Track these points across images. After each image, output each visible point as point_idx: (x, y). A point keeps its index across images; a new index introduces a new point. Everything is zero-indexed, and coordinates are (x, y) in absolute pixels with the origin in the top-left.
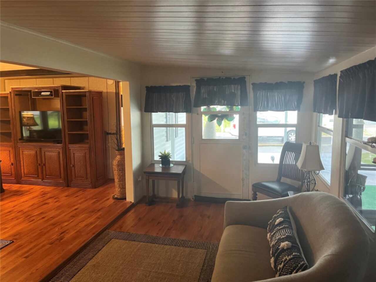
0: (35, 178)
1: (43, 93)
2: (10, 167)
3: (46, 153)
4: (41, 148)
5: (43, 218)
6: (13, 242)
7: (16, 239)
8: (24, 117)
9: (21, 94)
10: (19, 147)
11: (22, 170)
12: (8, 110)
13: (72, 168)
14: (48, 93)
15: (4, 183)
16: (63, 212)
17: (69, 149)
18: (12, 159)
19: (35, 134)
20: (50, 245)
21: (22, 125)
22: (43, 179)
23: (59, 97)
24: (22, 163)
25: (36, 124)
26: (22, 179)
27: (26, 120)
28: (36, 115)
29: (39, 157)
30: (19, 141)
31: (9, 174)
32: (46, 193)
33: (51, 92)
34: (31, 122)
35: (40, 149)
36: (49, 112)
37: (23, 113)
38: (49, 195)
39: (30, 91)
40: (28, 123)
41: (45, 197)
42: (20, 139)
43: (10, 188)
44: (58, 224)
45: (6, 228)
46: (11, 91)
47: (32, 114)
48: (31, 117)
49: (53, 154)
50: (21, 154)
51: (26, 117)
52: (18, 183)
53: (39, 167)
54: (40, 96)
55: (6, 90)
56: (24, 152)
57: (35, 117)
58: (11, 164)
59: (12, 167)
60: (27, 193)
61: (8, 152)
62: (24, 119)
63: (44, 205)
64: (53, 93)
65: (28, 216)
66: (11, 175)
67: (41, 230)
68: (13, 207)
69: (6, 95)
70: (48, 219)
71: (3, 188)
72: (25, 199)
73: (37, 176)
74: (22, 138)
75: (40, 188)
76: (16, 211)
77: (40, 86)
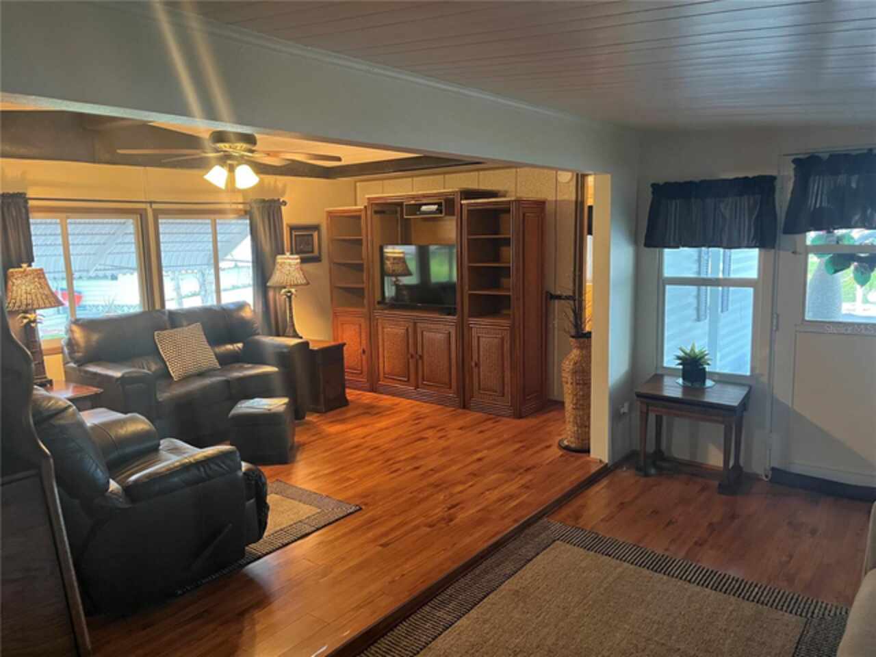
0: (403, 383)
1: (424, 208)
2: (359, 357)
3: (425, 333)
4: (416, 322)
5: (417, 468)
6: (361, 509)
7: (366, 504)
8: (388, 258)
9: (384, 210)
10: (377, 317)
11: (381, 366)
12: (359, 242)
13: (474, 369)
14: (434, 207)
15: (349, 388)
16: (453, 462)
17: (468, 327)
18: (364, 342)
19: (405, 292)
20: (428, 529)
21: (383, 274)
22: (417, 387)
23: (454, 215)
24: (381, 349)
25: (408, 273)
26: (380, 383)
27: (391, 263)
28: (408, 254)
29: (411, 341)
30: (377, 307)
31: (358, 370)
32: (422, 416)
33: (440, 204)
34: (399, 268)
35: (415, 324)
36: (432, 248)
37: (386, 250)
38: (427, 422)
39: (401, 204)
40: (394, 271)
41: (419, 425)
42: (379, 303)
43: (359, 399)
44: (444, 485)
45: (348, 479)
46: (366, 204)
47: (401, 251)
48: (400, 259)
49: (439, 336)
50: (379, 333)
51: (391, 257)
52: (373, 390)
53: (411, 360)
54: (418, 213)
55: (358, 202)
56: (385, 330)
57: (407, 257)
58: (361, 351)
59: (364, 357)
60: (388, 413)
61: (357, 326)
62: (388, 263)
63: (419, 442)
64: (443, 208)
65: (388, 460)
66: (361, 373)
67: (411, 493)
68: (364, 438)
69: (358, 214)
70: (426, 472)
71: (345, 398)
72: (384, 423)
73: (406, 379)
74: (383, 301)
75: (411, 405)
76: (367, 447)
77: (420, 193)
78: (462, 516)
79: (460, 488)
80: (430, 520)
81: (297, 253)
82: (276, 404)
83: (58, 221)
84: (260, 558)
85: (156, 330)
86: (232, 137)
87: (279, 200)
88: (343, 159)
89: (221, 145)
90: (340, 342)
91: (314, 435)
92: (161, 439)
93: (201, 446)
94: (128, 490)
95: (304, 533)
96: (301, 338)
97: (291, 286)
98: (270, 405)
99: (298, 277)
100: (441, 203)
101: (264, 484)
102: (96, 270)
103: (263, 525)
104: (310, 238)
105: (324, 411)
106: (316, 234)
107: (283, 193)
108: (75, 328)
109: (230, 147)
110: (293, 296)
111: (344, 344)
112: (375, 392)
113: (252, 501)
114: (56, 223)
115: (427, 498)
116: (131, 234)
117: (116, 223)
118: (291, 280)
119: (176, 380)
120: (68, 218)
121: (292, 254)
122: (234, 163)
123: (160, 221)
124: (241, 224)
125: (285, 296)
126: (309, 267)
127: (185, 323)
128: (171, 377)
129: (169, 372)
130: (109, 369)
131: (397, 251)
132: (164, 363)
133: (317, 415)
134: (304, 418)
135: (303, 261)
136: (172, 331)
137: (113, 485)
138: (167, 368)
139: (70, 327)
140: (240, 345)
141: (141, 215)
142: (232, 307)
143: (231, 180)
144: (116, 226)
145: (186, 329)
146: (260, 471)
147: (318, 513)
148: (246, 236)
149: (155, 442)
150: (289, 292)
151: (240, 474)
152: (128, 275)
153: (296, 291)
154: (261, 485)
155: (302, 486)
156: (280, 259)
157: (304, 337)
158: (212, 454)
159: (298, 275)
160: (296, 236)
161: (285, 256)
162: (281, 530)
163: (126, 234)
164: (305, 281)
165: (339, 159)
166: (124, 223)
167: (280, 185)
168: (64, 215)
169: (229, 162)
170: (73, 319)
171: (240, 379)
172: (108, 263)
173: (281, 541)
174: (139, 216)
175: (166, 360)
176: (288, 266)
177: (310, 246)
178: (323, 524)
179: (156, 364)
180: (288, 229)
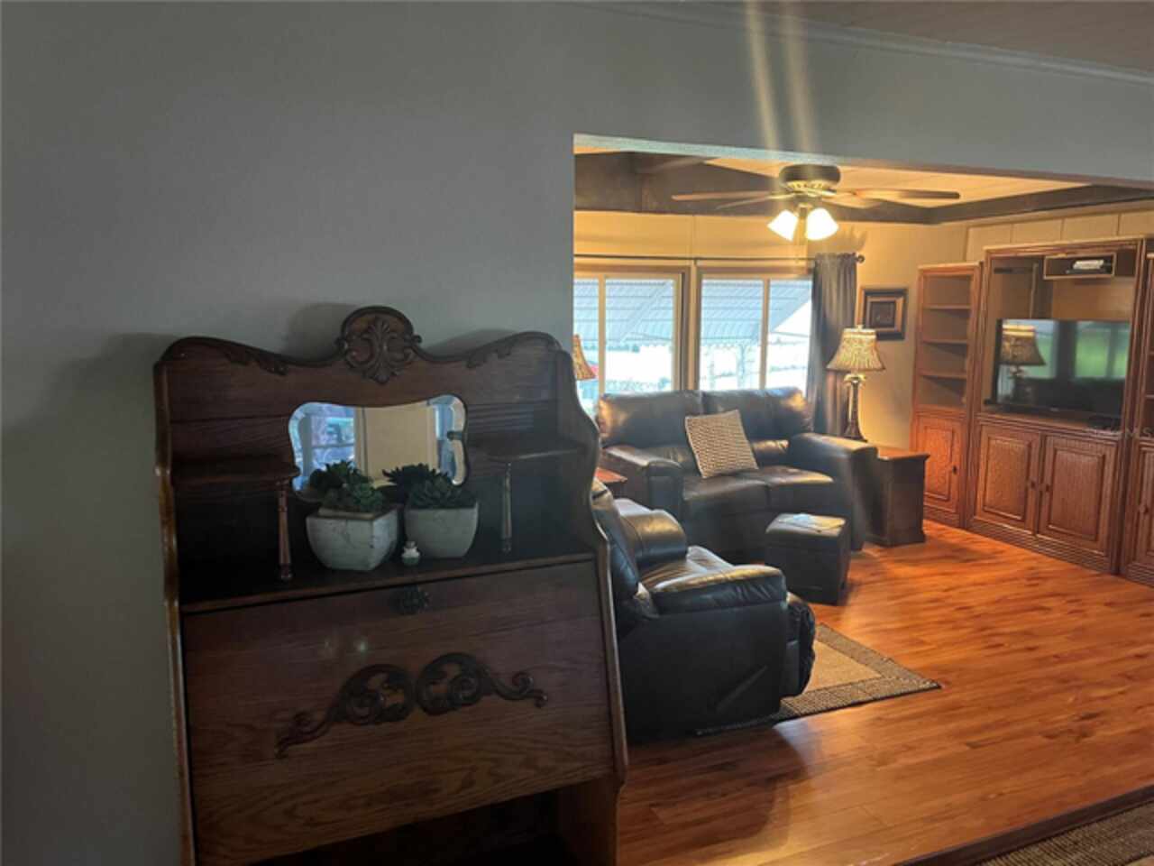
0: (1013, 522)
1: (1079, 265)
2: (947, 477)
3: (1059, 453)
4: (1047, 436)
5: (1031, 649)
6: (939, 687)
7: (947, 683)
8: (1008, 338)
9: (1011, 267)
10: (981, 423)
11: (980, 493)
12: (964, 314)
13: (1142, 516)
14: (1097, 264)
15: (928, 519)
16: (1094, 652)
17: (1140, 450)
18: (956, 457)
19: (1029, 390)
20: (1045, 741)
21: (998, 360)
22: (1037, 531)
23: (1133, 275)
24: (982, 471)
25: (1038, 362)
26: (977, 517)
27: (1011, 346)
28: (1041, 333)
29: (1034, 462)
30: (983, 408)
31: (943, 495)
32: (1042, 575)
33: (1108, 259)
34: (1024, 353)
35: (1044, 438)
36: (1082, 325)
37: (1005, 326)
38: (1049, 586)
39: (1040, 259)
40: (1014, 357)
41: (1037, 588)
42: (987, 402)
43: (941, 536)
45: (922, 643)
46: (983, 259)
47: (1031, 327)
48: (1027, 339)
49: (1085, 460)
50: (982, 446)
51: (1013, 336)
52: (963, 525)
53: (1030, 490)
54: (1068, 272)
55: (968, 257)
56: (993, 442)
57: (1038, 336)
58: (951, 468)
59: (955, 477)
60: (987, 562)
61: (949, 434)
62: (1006, 344)
63: (1034, 613)
64: (1114, 265)
65: (983, 629)
66: (948, 500)
67: (1019, 682)
68: (946, 591)
69: (969, 273)
70: (1046, 658)
71: (922, 532)
72: (976, 576)
73: (1019, 518)
74: (993, 400)
75: (1023, 557)
76: (953, 605)
77: (1076, 241)
78: (1102, 734)
79: (1103, 692)
80: (1049, 727)
81: (871, 327)
82: (828, 525)
83: (597, 281)
84: (796, 717)
85: (687, 415)
86: (810, 172)
87: (854, 254)
88: (962, 194)
89: (794, 184)
90: (920, 453)
91: (873, 575)
92: (690, 545)
93: (735, 562)
94: (657, 598)
95: (856, 700)
96: (866, 441)
97: (860, 371)
98: (821, 525)
99: (871, 360)
100: (1112, 257)
101: (812, 625)
102: (627, 339)
103: (804, 677)
104: (892, 306)
105: (889, 543)
106: (900, 301)
107: (861, 244)
108: (603, 404)
109: (805, 186)
110: (861, 385)
111: (927, 457)
112: (967, 529)
113: (794, 643)
114: (593, 284)
115: (1046, 694)
116: (668, 297)
117: (655, 284)
118: (860, 363)
119: (704, 477)
120: (607, 277)
121: (864, 327)
122: (808, 206)
123: (704, 281)
124: (800, 287)
125: (849, 384)
126: (886, 345)
127: (721, 409)
128: (700, 474)
129: (697, 467)
130: (634, 454)
131: (1022, 327)
132: (693, 455)
133: (877, 548)
134: (860, 549)
135: (880, 337)
136: (704, 417)
137: (642, 590)
138: (695, 461)
139: (599, 403)
140: (785, 443)
141: (683, 275)
142: (779, 393)
143: (801, 229)
144: (654, 288)
145: (723, 415)
146: (808, 608)
147: (877, 679)
148: (804, 302)
149: (682, 549)
150: (856, 378)
151: (784, 606)
152: (659, 347)
153: (865, 378)
154: (807, 624)
155: (855, 639)
156: (848, 333)
157: (870, 441)
158: (753, 574)
159: (871, 357)
160: (872, 303)
161: (855, 330)
162: (826, 689)
163: (663, 297)
164: (880, 365)
165: (956, 196)
166: (663, 284)
167: (858, 235)
168: (603, 274)
169: (802, 205)
170: (602, 395)
171: (782, 486)
172: (640, 331)
173: (825, 703)
174: (680, 275)
175: (695, 452)
176: (858, 343)
177: (890, 318)
178: (884, 695)
179: (684, 455)
180: (863, 293)
